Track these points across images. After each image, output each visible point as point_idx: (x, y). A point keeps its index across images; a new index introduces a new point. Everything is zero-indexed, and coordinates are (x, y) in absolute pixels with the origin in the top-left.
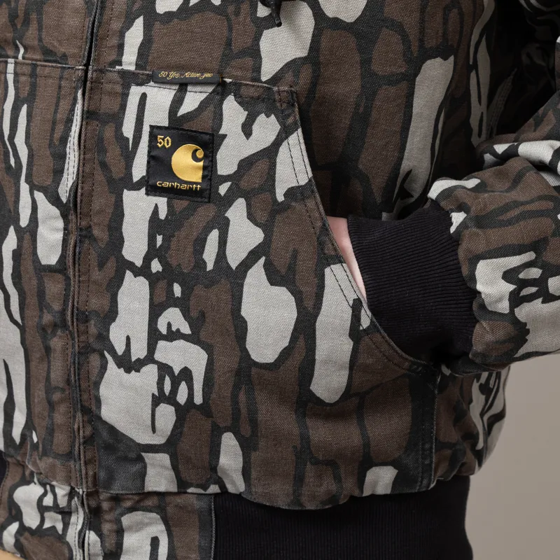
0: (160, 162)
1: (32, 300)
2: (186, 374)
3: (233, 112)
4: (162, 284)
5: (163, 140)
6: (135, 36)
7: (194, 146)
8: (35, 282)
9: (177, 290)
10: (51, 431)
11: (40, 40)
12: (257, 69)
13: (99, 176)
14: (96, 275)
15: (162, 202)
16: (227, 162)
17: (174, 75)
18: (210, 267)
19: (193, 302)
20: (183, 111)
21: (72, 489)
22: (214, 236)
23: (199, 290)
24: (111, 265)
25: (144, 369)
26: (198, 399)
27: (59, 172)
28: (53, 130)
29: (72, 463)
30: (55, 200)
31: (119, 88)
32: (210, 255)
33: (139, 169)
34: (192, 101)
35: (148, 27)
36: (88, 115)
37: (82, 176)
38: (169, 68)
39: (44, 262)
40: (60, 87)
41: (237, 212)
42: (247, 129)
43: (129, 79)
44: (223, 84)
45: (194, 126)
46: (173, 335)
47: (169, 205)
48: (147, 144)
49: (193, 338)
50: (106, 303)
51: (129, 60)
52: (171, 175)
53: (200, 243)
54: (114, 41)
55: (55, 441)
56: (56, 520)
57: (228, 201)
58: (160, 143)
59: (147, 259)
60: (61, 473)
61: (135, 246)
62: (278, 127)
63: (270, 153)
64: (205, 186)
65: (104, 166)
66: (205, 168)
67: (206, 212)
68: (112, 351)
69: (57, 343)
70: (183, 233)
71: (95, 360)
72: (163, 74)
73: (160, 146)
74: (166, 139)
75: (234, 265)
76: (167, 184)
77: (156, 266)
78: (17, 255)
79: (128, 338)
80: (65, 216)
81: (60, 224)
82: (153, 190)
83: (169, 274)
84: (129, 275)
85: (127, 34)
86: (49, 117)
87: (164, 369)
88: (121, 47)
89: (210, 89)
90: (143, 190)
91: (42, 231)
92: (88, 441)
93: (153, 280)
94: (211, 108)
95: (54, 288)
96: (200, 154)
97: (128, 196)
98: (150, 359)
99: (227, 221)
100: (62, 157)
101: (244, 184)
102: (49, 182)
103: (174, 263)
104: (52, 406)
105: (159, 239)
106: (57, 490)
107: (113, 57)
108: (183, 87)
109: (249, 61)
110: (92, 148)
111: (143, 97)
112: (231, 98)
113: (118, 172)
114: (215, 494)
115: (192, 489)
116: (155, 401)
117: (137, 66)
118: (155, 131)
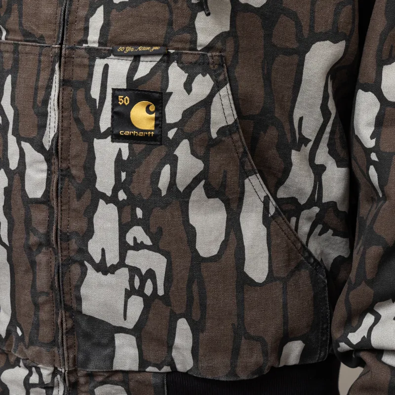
0: (121, 117)
1: (20, 226)
2: (151, 274)
3: (176, 75)
4: (127, 209)
5: (123, 99)
6: (97, 21)
7: (147, 103)
8: (23, 212)
9: (139, 213)
10: (36, 326)
11: (21, 24)
12: (194, 41)
13: (75, 129)
14: (75, 204)
15: (125, 147)
16: (173, 113)
17: (129, 49)
18: (164, 193)
19: (152, 221)
20: (138, 75)
21: (56, 369)
23: (157, 212)
24: (87, 195)
25: (118, 272)
26: (161, 292)
27: (42, 127)
28: (36, 94)
29: (55, 349)
30: (40, 148)
31: (86, 61)
32: (164, 183)
33: (105, 122)
34: (145, 68)
35: (107, 14)
36: (64, 83)
37: (62, 130)
38: (125, 44)
39: (31, 196)
40: (40, 61)
41: (183, 150)
42: (188, 87)
43: (94, 54)
44: (168, 54)
45: (146, 87)
46: (138, 246)
47: (130, 148)
48: (110, 103)
49: (154, 248)
50: (84, 225)
51: (93, 38)
52: (130, 125)
53: (156, 176)
54: (81, 25)
55: (41, 332)
56: (40, 394)
57: (176, 142)
58: (121, 102)
59: (115, 190)
60: (47, 357)
61: (105, 181)
62: (212, 83)
63: (206, 103)
64: (157, 132)
65: (78, 121)
66: (156, 119)
67: (159, 152)
68: (91, 260)
69: (42, 258)
70: (142, 169)
71: (75, 269)
72: (121, 49)
73: (121, 104)
74: (125, 99)
75: (181, 189)
76: (127, 133)
77: (122, 196)
78: (8, 192)
79: (103, 250)
80: (48, 160)
81: (45, 166)
82: (117, 138)
83: (133, 201)
84: (102, 202)
85: (91, 20)
86: (32, 83)
87: (134, 271)
88: (86, 30)
89: (158, 58)
90: (109, 138)
91: (29, 172)
92: (70, 331)
93: (120, 206)
94: (159, 73)
95: (39, 216)
96: (152, 108)
97: (98, 143)
98: (122, 264)
99: (176, 158)
100: (44, 115)
101: (187, 129)
102: (34, 134)
103: (135, 192)
104: (37, 306)
105: (123, 175)
106: (42, 371)
107: (80, 37)
108: (137, 58)
109: (187, 36)
110: (68, 107)
111: (106, 67)
112: (175, 64)
113: (88, 125)
114: (168, 373)
115: (150, 369)
116: (128, 294)
117: (100, 43)
118: (116, 92)
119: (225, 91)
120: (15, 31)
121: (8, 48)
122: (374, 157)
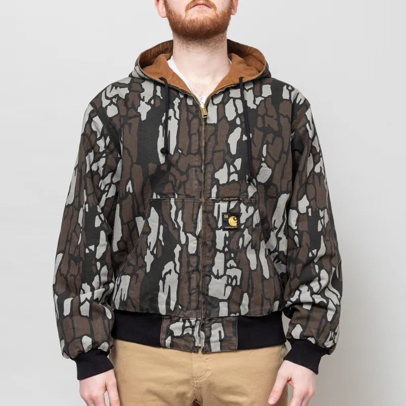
0: (225, 222)
1: (185, 265)
2: (235, 277)
3: (243, 207)
4: (228, 254)
5: (226, 216)
6: (214, 190)
7: (234, 217)
8: (186, 259)
9: (232, 255)
10: (190, 303)
11: (185, 192)
12: (248, 196)
13: (208, 227)
14: (208, 254)
15: (227, 232)
16: (243, 220)
17: (227, 199)
18: (240, 248)
19: (237, 258)
20: (231, 208)
21: (197, 319)
22: (241, 239)
23: (239, 254)
24: (213, 251)
25: (223, 278)
26: (238, 284)
27: (195, 228)
28: (193, 216)
29: (198, 311)
30: (194, 235)
31: (212, 204)
32: (240, 244)
33: (220, 224)
34: (232, 205)
35: (218, 188)
36: (204, 212)
37: (203, 228)
39: (190, 253)
40: (194, 205)
41: (246, 232)
43: (214, 201)
44: (240, 200)
45: (234, 211)
46: (231, 267)
47: (229, 233)
48: (221, 218)
49: (237, 267)
50: (211, 261)
51: (214, 196)
53: (238, 242)
54: (209, 192)
55: (192, 305)
56: (189, 330)
57: (244, 230)
59: (224, 248)
60: (194, 315)
61: (220, 244)
62: (254, 209)
63: (252, 216)
64: (237, 227)
65: (209, 225)
66: (237, 222)
67: (238, 233)
68: (213, 275)
69: (194, 276)
70: (233, 240)
71: (207, 278)
72: (224, 199)
73: (225, 218)
75: (245, 246)
76: (228, 228)
77: (226, 249)
78: (181, 252)
79: (218, 270)
80: (198, 240)
81: (196, 242)
82: (224, 230)
83: (230, 251)
84: (218, 252)
85: (212, 190)
86: (191, 212)
87: (229, 276)
88: (211, 193)
89: (237, 202)
90: (222, 230)
91: (190, 244)
92: (204, 303)
93: (225, 253)
94: (237, 207)
95: (194, 260)
96: (236, 219)
97: (217, 232)
98: (225, 274)
99: (244, 235)
100: (196, 224)
101: (247, 225)
102: (192, 230)
103: (232, 248)
104: (190, 294)
105: (227, 242)
106: (191, 320)
107: (209, 196)
108: (229, 202)
109: (245, 194)
110: (206, 221)
111: (219, 206)
112: (242, 203)
113: (214, 226)
114: (238, 316)
115: (232, 315)
116: (226, 286)
117: (216, 198)
118: (223, 214)
119: (257, 212)
120: (182, 195)
121: (179, 201)
122: (297, 232)
